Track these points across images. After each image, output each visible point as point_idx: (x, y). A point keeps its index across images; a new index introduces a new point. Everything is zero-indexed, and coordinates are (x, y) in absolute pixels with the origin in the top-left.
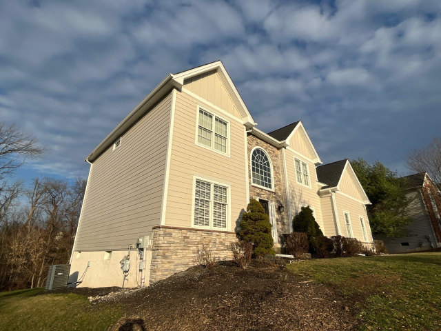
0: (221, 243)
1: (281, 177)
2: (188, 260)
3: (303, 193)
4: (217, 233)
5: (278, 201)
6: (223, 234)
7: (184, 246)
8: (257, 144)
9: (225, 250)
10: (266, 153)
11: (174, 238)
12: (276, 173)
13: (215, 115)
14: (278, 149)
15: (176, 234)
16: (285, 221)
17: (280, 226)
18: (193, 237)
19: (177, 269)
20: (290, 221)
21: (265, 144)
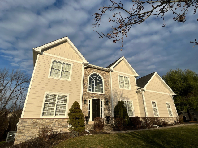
0: (58, 124)
1: (109, 86)
2: (35, 134)
3: (124, 93)
4: (57, 119)
5: (106, 99)
6: (61, 120)
7: (34, 127)
8: (94, 71)
9: (62, 127)
10: (100, 75)
11: (28, 124)
12: (106, 84)
13: (63, 62)
14: (109, 72)
15: (29, 122)
16: (111, 109)
17: (107, 112)
18: (40, 122)
19: (28, 139)
20: (112, 109)
21: (99, 71)
